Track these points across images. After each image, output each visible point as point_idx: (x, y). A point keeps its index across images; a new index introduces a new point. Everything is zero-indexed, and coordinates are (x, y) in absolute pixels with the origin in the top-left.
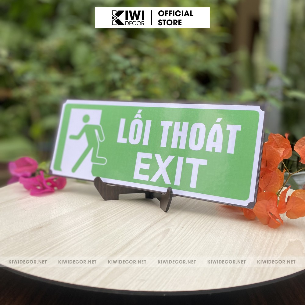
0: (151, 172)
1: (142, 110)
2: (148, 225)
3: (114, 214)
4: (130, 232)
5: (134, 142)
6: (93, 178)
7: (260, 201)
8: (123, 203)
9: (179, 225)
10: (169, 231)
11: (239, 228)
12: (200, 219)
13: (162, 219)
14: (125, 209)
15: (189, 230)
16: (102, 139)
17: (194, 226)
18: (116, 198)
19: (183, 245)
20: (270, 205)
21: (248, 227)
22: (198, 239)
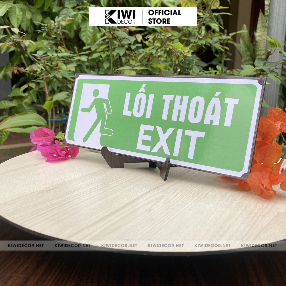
0: (152, 143)
1: (146, 84)
2: (145, 191)
3: (117, 181)
4: (127, 197)
5: (138, 115)
6: (100, 148)
7: (253, 172)
8: (127, 171)
9: (174, 193)
10: (163, 198)
11: (231, 198)
12: (196, 188)
13: (160, 186)
14: (127, 176)
15: (182, 198)
16: (109, 112)
17: (188, 194)
18: (122, 167)
19: (173, 211)
20: (263, 177)
21: (241, 196)
22: (189, 206)
